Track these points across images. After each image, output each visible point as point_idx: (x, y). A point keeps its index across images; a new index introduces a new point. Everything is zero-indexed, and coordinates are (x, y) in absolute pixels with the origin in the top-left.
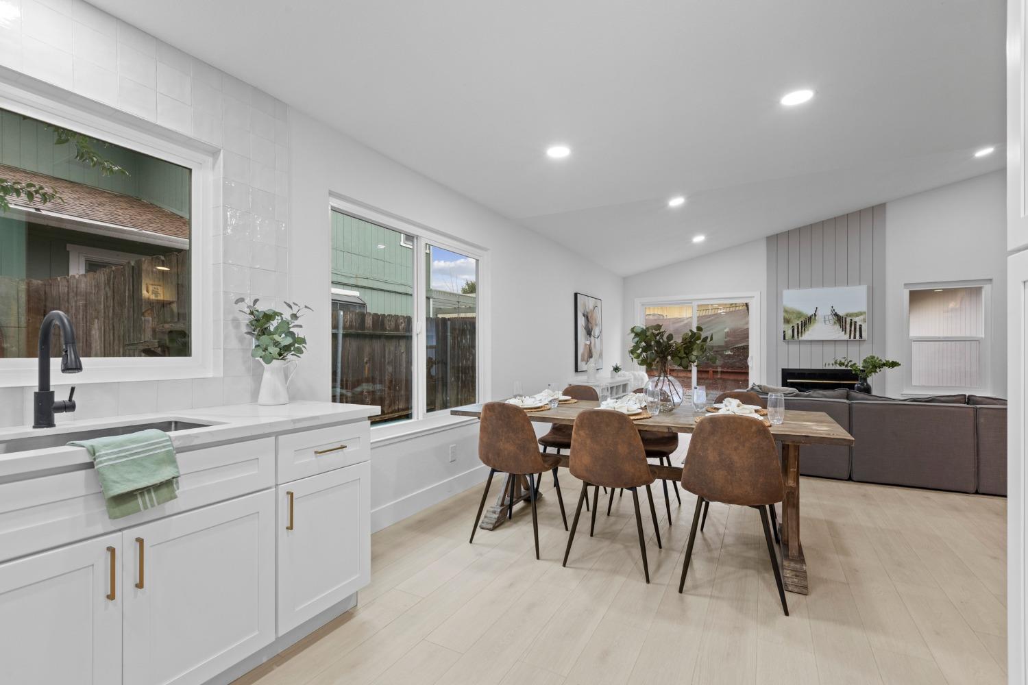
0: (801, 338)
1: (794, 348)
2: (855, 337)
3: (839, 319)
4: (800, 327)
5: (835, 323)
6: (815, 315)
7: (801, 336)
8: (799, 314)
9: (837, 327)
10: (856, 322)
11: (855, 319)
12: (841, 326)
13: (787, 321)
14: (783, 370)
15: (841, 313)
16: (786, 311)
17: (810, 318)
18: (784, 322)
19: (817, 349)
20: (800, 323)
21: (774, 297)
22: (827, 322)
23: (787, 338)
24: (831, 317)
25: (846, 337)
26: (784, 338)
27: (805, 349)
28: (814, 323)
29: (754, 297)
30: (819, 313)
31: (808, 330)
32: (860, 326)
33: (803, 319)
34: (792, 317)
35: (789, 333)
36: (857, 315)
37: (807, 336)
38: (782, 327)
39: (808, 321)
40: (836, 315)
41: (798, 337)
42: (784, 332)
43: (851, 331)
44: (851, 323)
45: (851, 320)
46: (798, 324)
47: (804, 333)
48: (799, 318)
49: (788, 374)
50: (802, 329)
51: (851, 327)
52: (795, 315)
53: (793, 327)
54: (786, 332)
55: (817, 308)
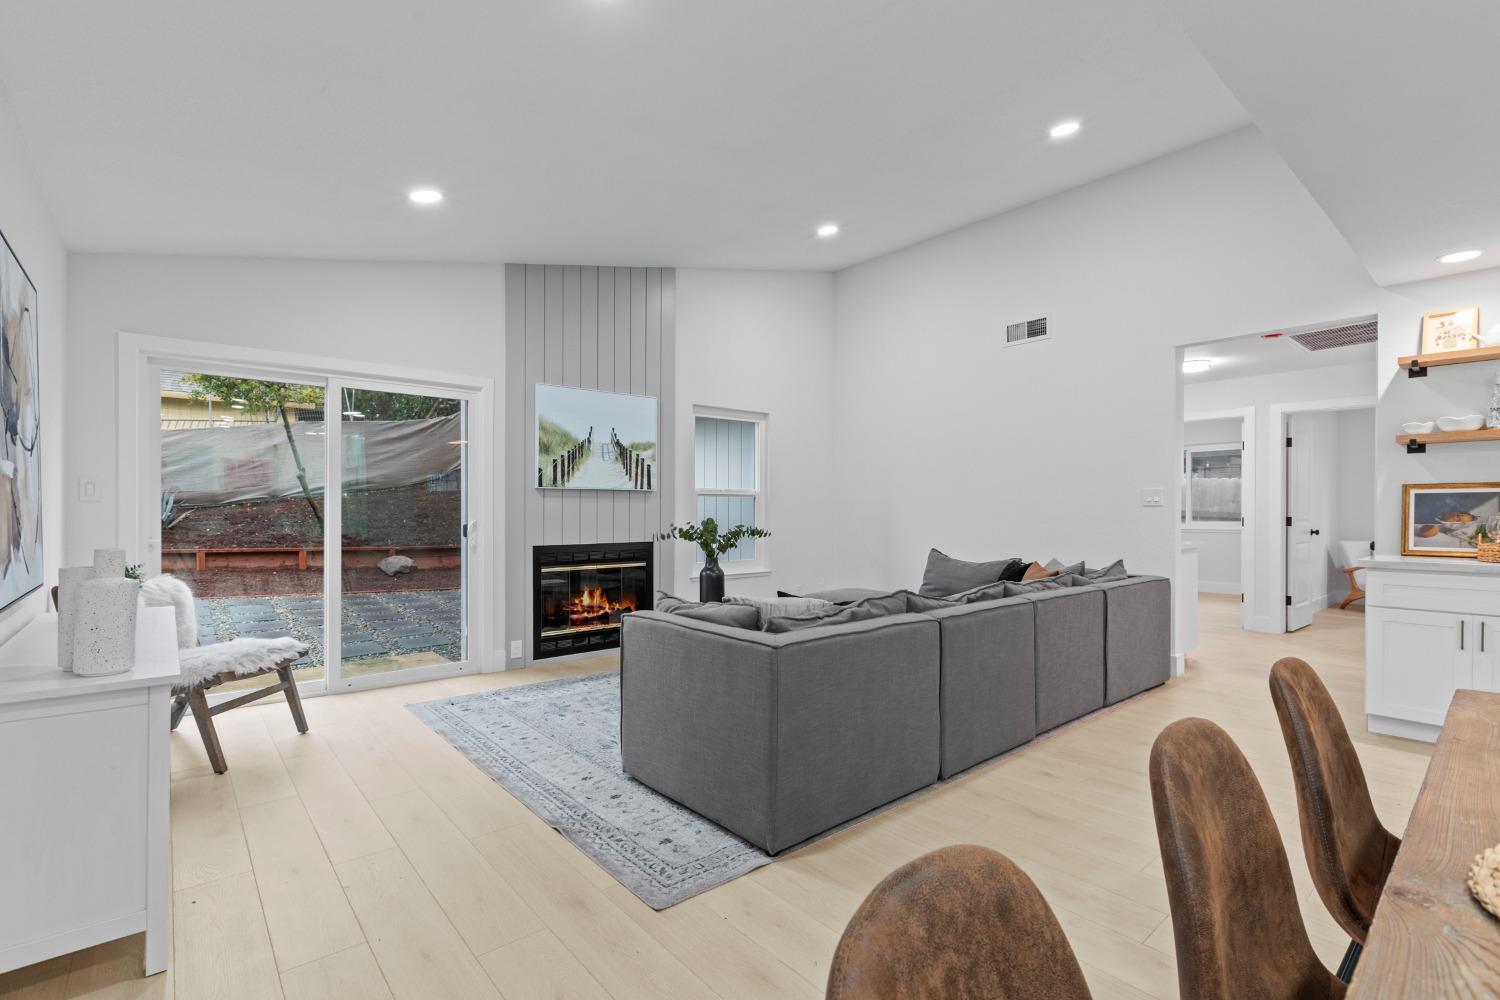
0: (568, 485)
1: (553, 503)
2: (642, 488)
3: (623, 453)
4: (566, 464)
5: (616, 458)
6: (589, 442)
7: (568, 481)
8: (565, 437)
9: (619, 466)
10: (643, 460)
11: (644, 455)
12: (625, 467)
13: (545, 449)
14: (535, 547)
15: (625, 443)
16: (543, 428)
17: (581, 446)
18: (540, 450)
19: (589, 504)
20: (566, 456)
21: (519, 401)
22: (606, 456)
23: (544, 484)
24: (611, 446)
25: (630, 486)
26: (540, 484)
27: (571, 503)
28: (587, 456)
29: (479, 389)
30: (594, 439)
31: (579, 470)
32: (649, 466)
33: (570, 447)
34: (554, 441)
35: (548, 472)
36: (647, 446)
37: (576, 481)
38: (537, 459)
39: (577, 453)
40: (618, 444)
41: (563, 483)
42: (540, 470)
43: (637, 474)
44: (637, 460)
45: (638, 455)
46: (562, 456)
47: (573, 475)
48: (565, 444)
49: (543, 556)
50: (569, 467)
51: (637, 468)
52: (557, 438)
53: (555, 461)
54: (543, 471)
55: (591, 428)
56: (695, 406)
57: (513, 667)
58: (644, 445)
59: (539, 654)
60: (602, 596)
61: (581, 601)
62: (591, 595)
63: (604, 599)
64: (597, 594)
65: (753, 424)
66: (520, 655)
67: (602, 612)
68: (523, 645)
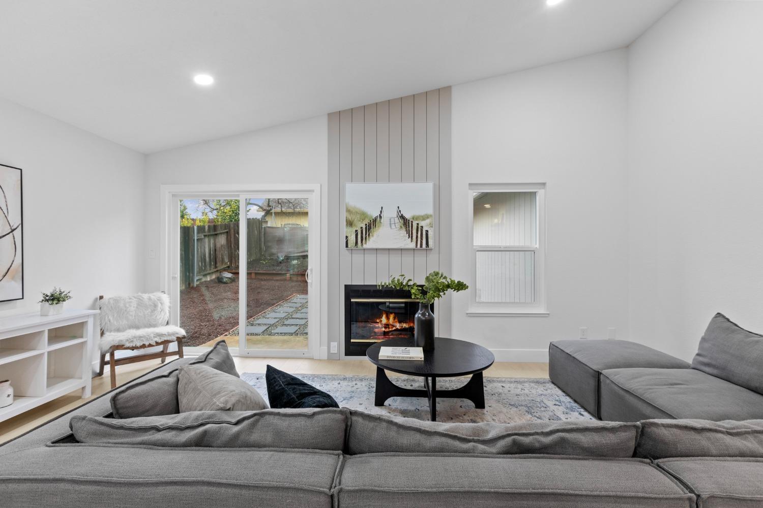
0: (365, 246)
1: (358, 258)
2: (421, 246)
3: (406, 223)
4: (364, 232)
5: (401, 227)
6: (381, 217)
7: (366, 243)
8: (363, 215)
9: (403, 232)
10: (422, 227)
11: (422, 223)
12: (408, 232)
13: (350, 224)
14: (346, 286)
15: (408, 216)
16: (348, 211)
17: (375, 220)
18: (347, 225)
19: (383, 258)
20: (364, 227)
21: (336, 192)
22: (393, 226)
23: (349, 246)
24: (397, 220)
25: (412, 245)
26: (347, 246)
27: (370, 258)
28: (379, 227)
29: (313, 191)
30: (384, 215)
31: (373, 236)
32: (427, 231)
33: (367, 221)
34: (355, 218)
35: (352, 239)
36: (425, 217)
37: (371, 243)
38: (345, 230)
39: (372, 225)
40: (402, 217)
41: (362, 245)
42: (347, 237)
43: (417, 237)
44: (418, 227)
45: (418, 224)
46: (361, 228)
47: (369, 240)
48: (363, 220)
49: (351, 291)
50: (366, 234)
51: (417, 233)
52: (358, 216)
53: (356, 231)
54: (349, 238)
55: (382, 208)
56: (470, 185)
57: (331, 359)
58: (422, 216)
59: (349, 352)
60: (394, 318)
61: (381, 321)
62: (388, 318)
63: (396, 320)
64: (392, 317)
65: (535, 193)
66: (336, 352)
67: (394, 328)
68: (338, 345)
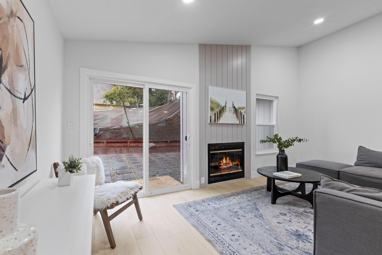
1: (214, 128)
2: (242, 123)
3: (236, 110)
4: (218, 114)
5: (234, 112)
6: (226, 107)
7: (219, 120)
8: (218, 105)
9: (235, 115)
10: (242, 113)
11: (242, 111)
12: (237, 116)
13: (212, 109)
14: (208, 144)
15: (237, 107)
16: (211, 102)
17: (223, 108)
19: (225, 128)
20: (218, 111)
21: (204, 92)
22: (231, 112)
23: (212, 122)
24: (232, 108)
25: (238, 122)
26: (211, 122)
27: (219, 129)
28: (225, 112)
29: (190, 88)
30: (227, 105)
31: (222, 116)
32: (244, 115)
33: (220, 108)
34: (215, 106)
35: (213, 117)
36: (243, 108)
37: (221, 121)
38: (210, 113)
39: (222, 110)
40: (234, 107)
41: (218, 121)
42: (211, 117)
43: (240, 118)
44: (240, 113)
45: (240, 111)
46: (217, 112)
47: (221, 119)
48: (218, 107)
49: (211, 147)
50: (219, 116)
51: (240, 116)
52: (216, 105)
53: (215, 113)
54: (212, 117)
55: (226, 102)
56: (257, 94)
57: (202, 187)
58: (242, 108)
59: (210, 182)
60: (229, 159)
61: (223, 162)
62: (226, 159)
63: (230, 161)
64: (228, 158)
65: (272, 101)
66: (204, 183)
67: (229, 165)
68: (204, 179)
